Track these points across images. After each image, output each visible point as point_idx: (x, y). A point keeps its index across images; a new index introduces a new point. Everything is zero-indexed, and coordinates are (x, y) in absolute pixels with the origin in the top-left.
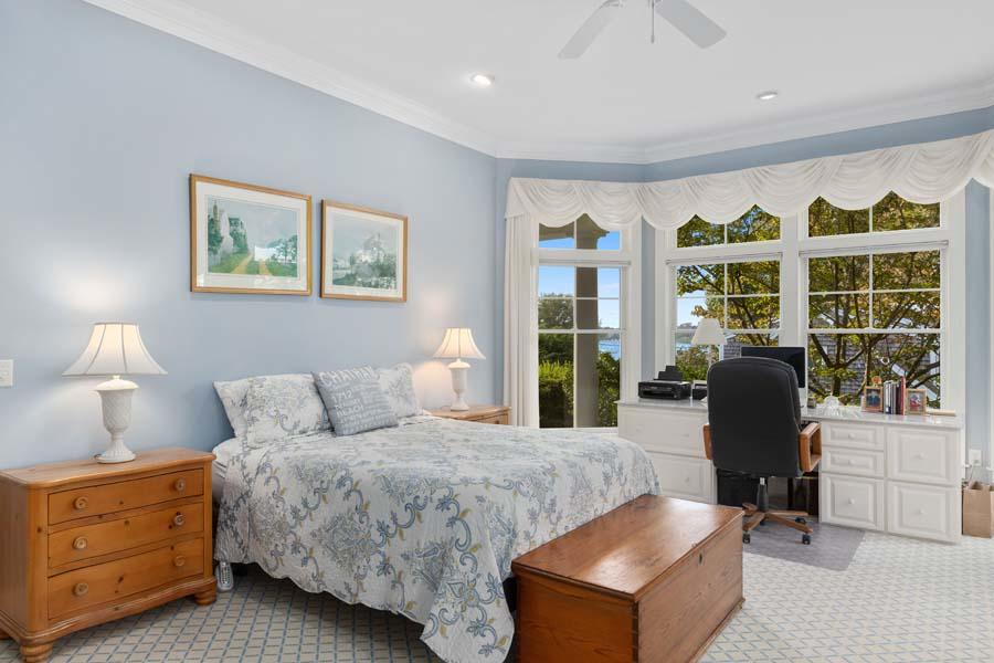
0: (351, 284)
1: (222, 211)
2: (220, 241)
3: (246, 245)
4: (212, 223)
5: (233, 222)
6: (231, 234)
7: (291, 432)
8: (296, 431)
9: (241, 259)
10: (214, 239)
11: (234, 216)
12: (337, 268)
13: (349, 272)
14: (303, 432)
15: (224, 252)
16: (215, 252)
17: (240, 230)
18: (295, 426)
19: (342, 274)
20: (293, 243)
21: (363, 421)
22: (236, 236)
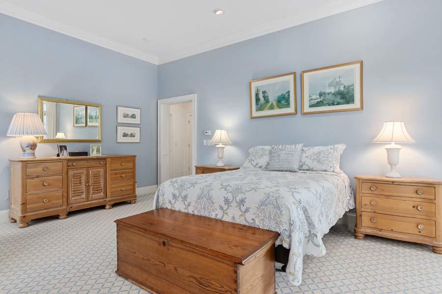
0: (322, 105)
1: (260, 90)
2: (259, 100)
3: (268, 99)
4: (257, 95)
5: (264, 92)
6: (263, 97)
7: (255, 166)
8: (257, 166)
9: (267, 105)
10: (258, 100)
11: (263, 90)
12: (312, 100)
13: (319, 100)
14: (260, 167)
15: (261, 104)
16: (258, 104)
17: (266, 95)
18: (257, 164)
19: (315, 102)
20: (288, 94)
21: (275, 166)
22: (264, 97)
